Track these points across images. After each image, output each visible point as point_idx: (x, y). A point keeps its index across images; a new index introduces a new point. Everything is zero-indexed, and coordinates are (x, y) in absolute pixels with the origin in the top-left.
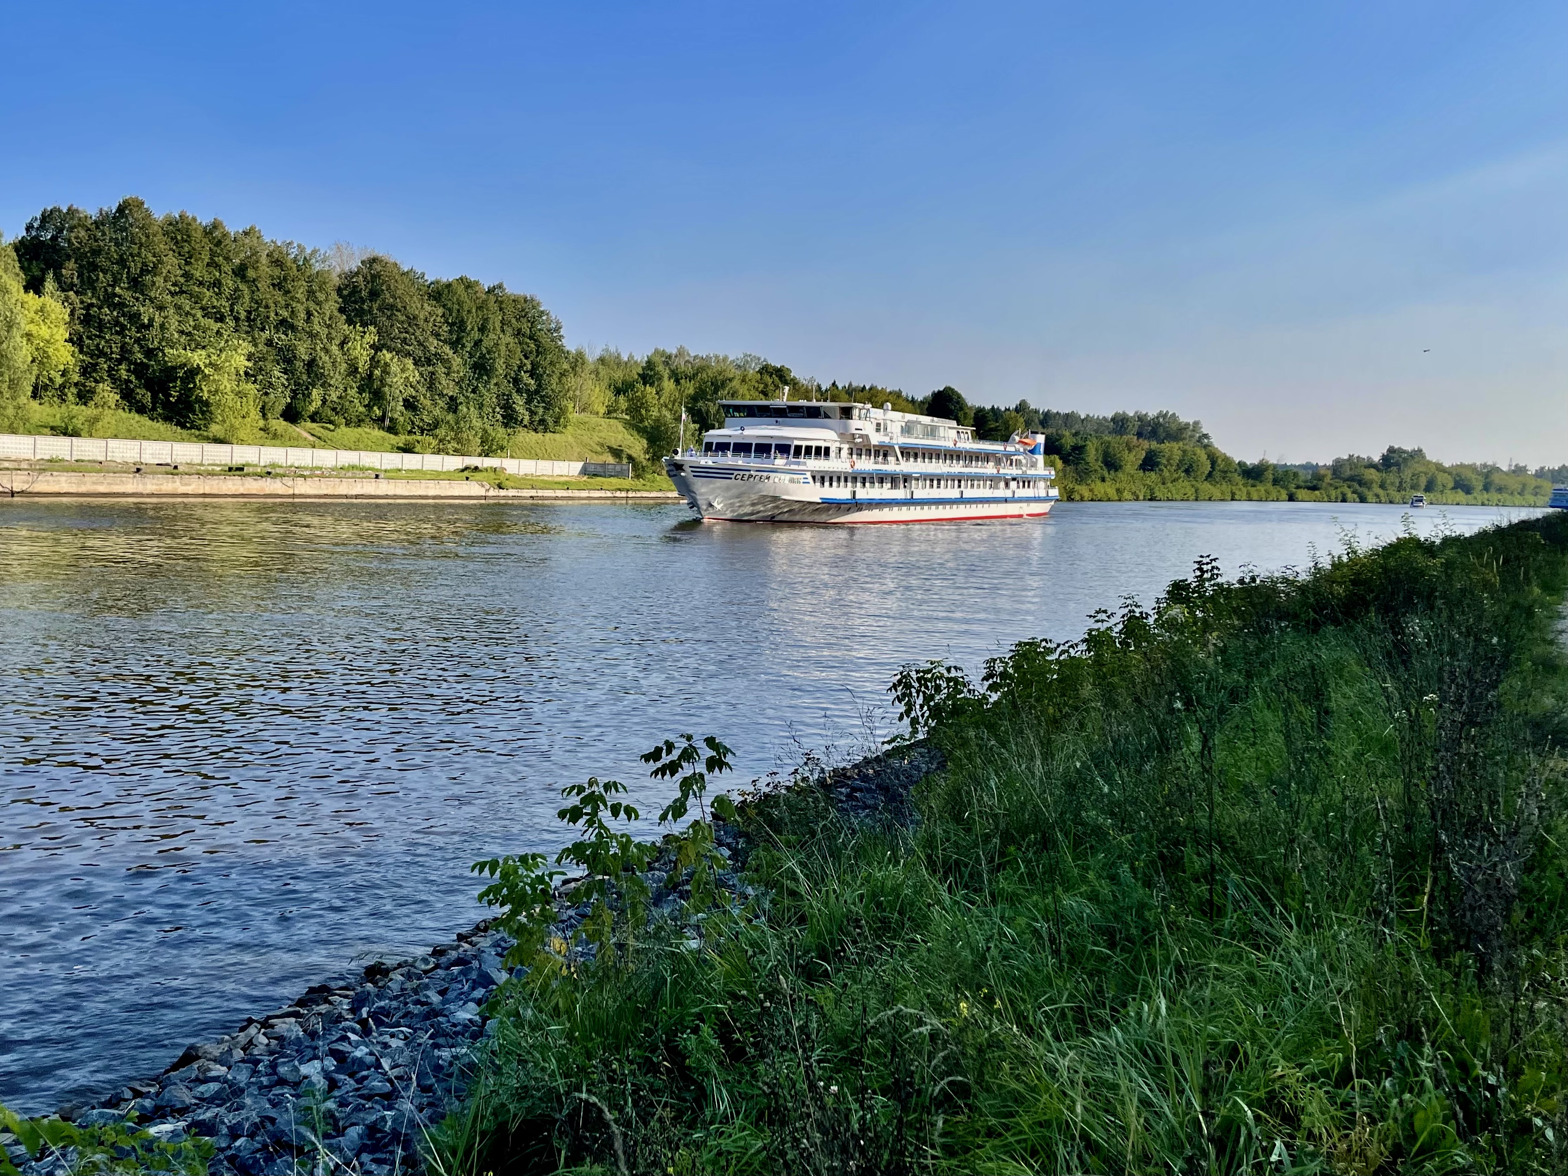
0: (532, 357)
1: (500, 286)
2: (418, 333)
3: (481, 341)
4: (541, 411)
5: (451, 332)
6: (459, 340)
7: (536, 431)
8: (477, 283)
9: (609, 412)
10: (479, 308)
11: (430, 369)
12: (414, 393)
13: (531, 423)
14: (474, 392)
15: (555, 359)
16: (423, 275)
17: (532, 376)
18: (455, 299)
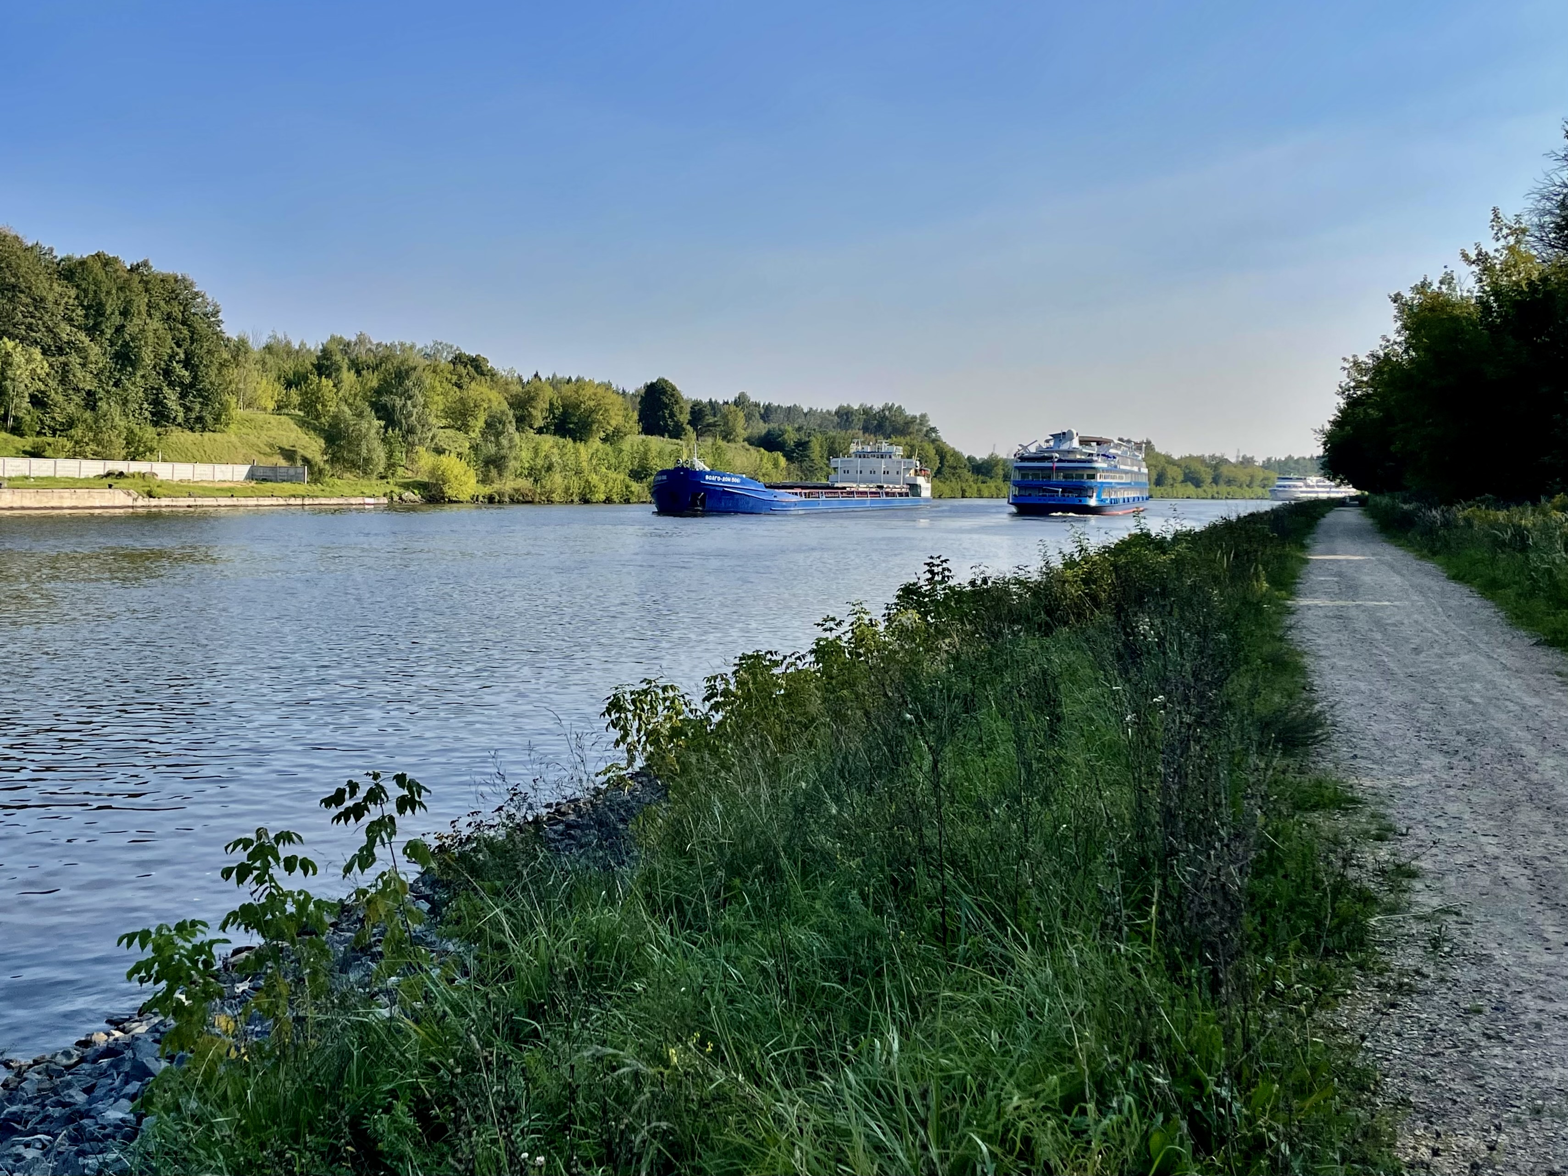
0: (186, 344)
1: (145, 264)
2: (46, 317)
3: (123, 326)
4: (197, 407)
5: (86, 316)
6: (96, 325)
7: (192, 429)
8: (116, 259)
9: (279, 408)
10: (121, 289)
11: (63, 359)
12: (43, 388)
13: (187, 420)
14: (116, 385)
15: (212, 347)
16: (52, 250)
17: (186, 367)
18: (90, 278)
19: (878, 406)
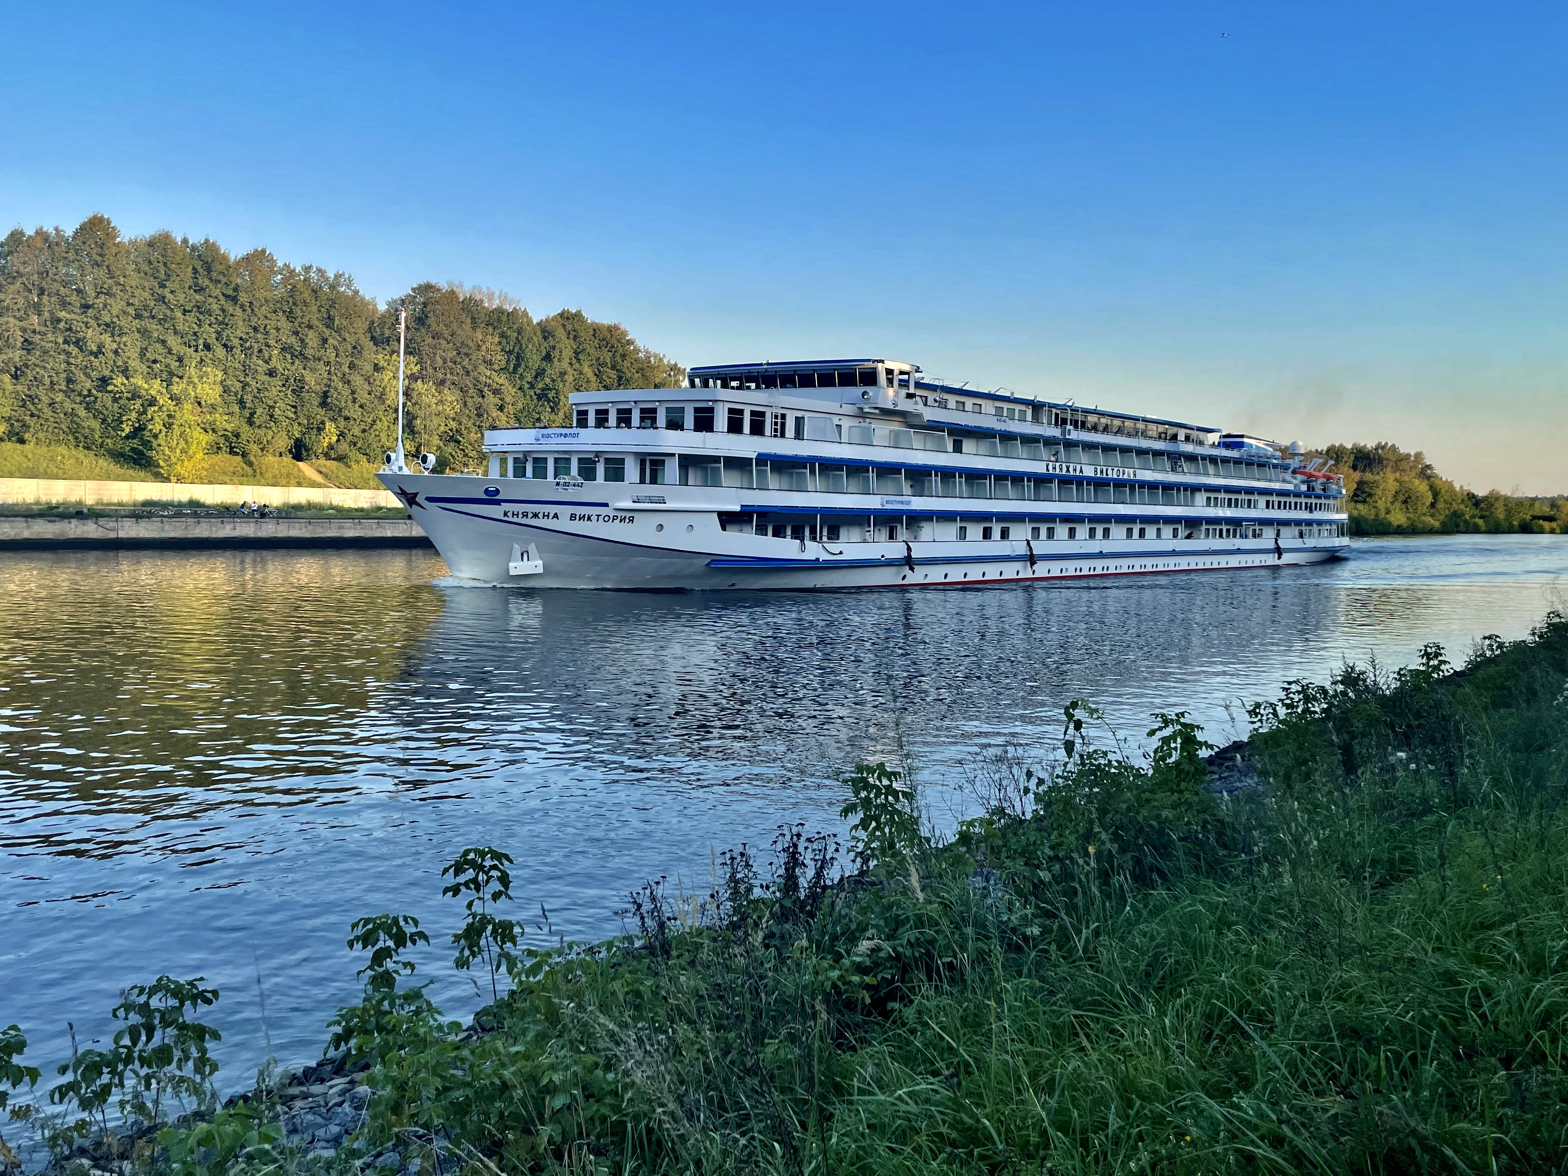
1: (577, 313)
3: (544, 370)
5: (507, 361)
18: (515, 327)
19: (1370, 443)
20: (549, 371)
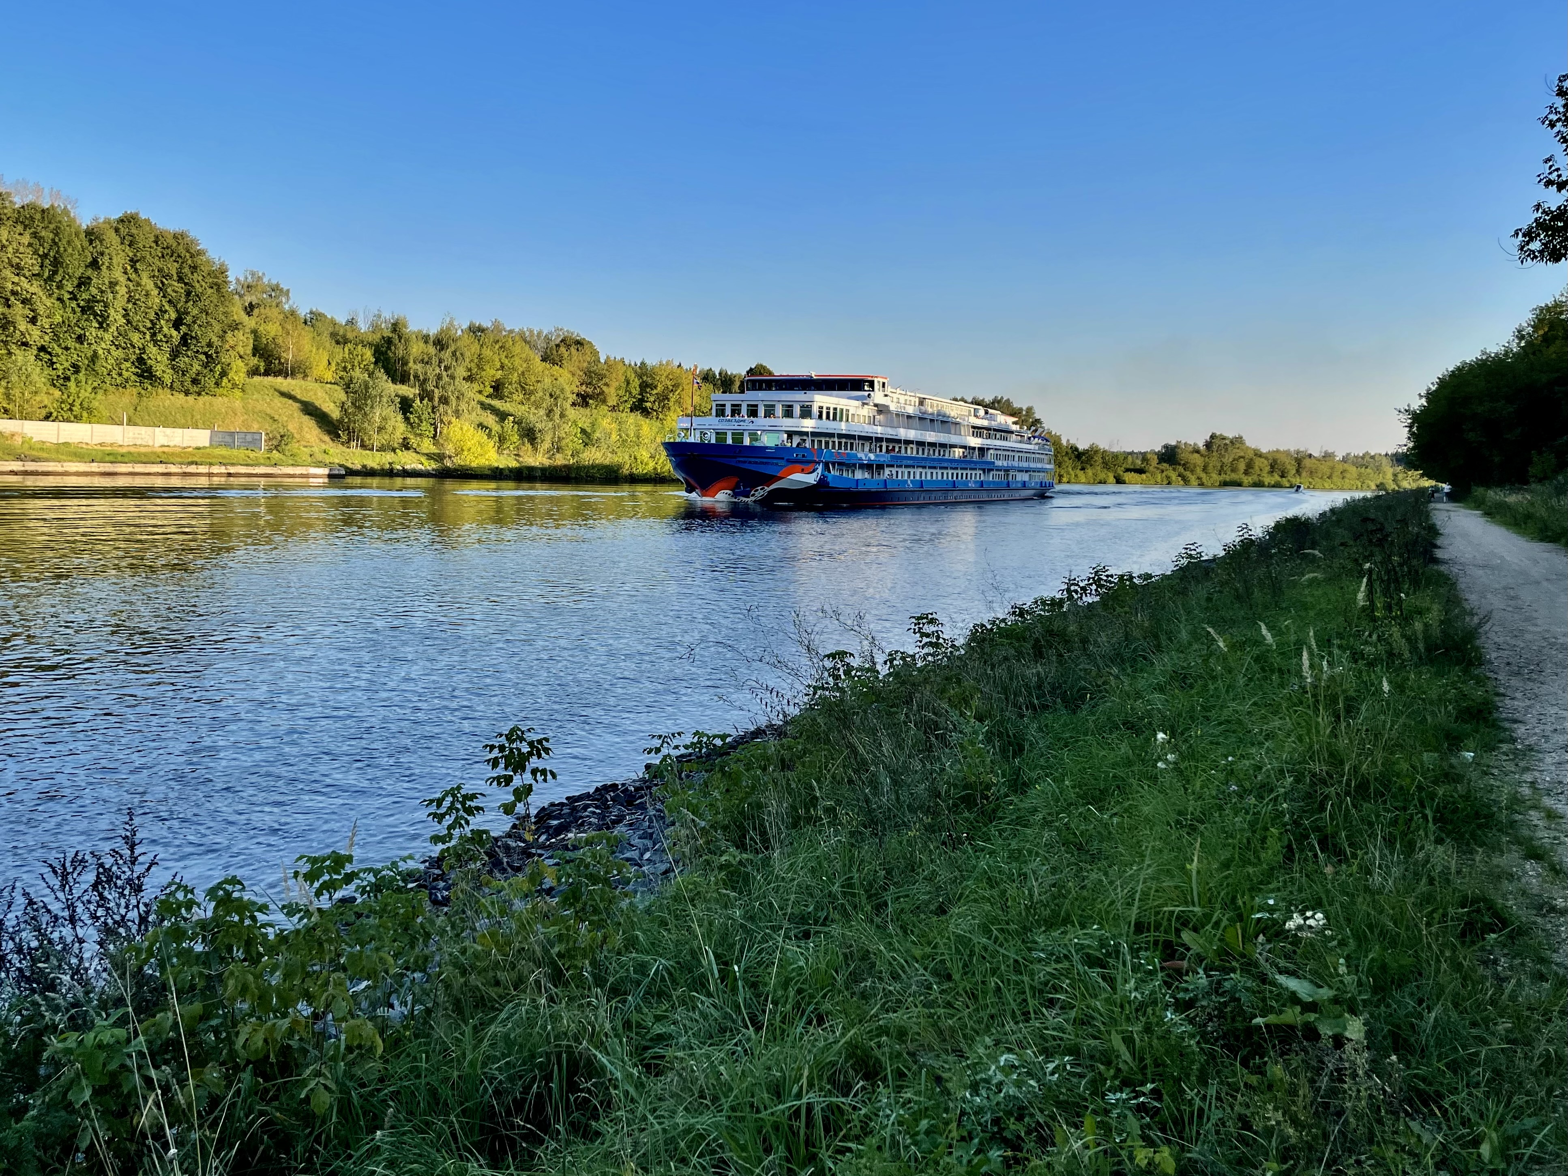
0: (181, 303)
3: (88, 279)
6: (52, 276)
13: (179, 383)
17: (176, 326)
18: (52, 226)
20: (94, 281)
